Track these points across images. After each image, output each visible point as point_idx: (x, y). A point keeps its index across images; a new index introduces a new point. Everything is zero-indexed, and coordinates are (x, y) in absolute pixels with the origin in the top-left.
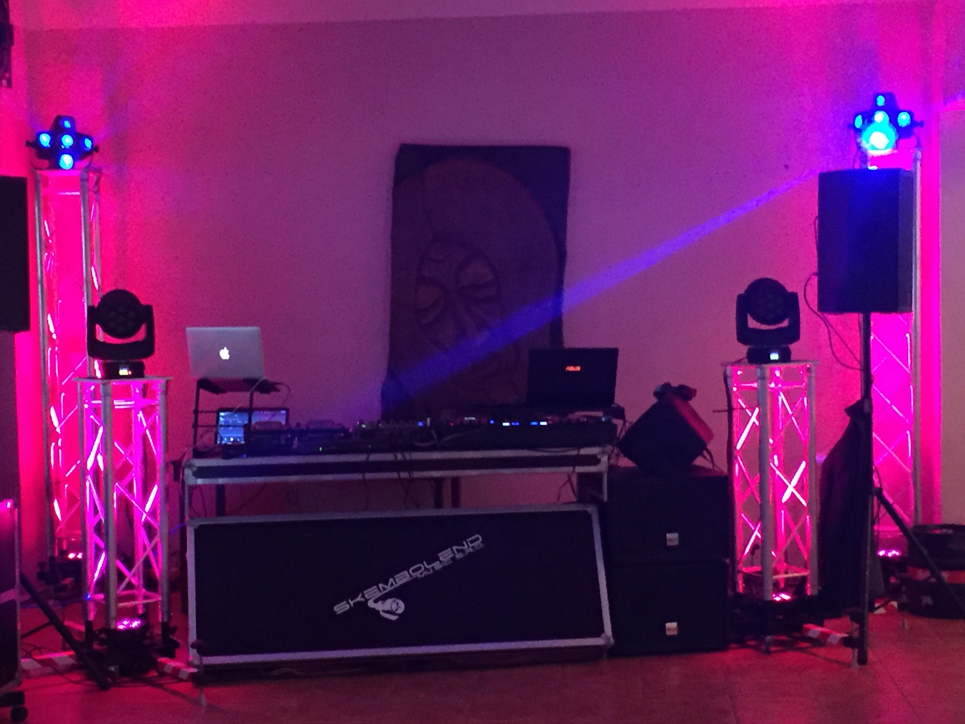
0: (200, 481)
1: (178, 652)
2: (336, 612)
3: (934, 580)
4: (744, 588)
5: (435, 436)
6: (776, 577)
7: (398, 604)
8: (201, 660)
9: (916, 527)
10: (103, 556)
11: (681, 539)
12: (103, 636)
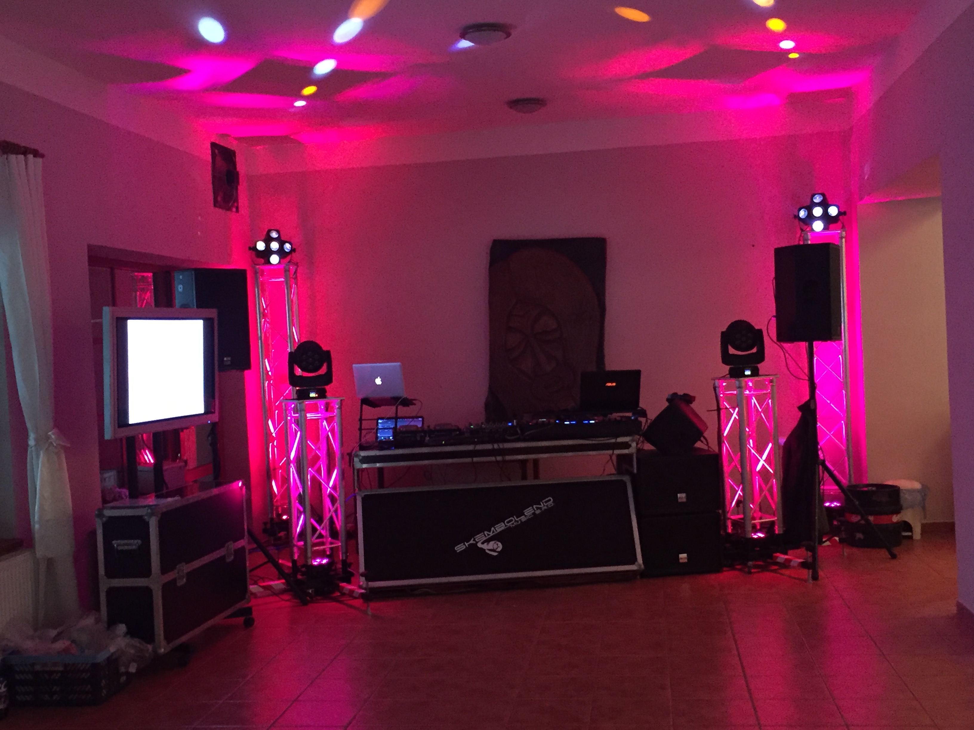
0: (365, 466)
1: (353, 579)
2: (456, 551)
3: (863, 522)
4: (732, 529)
5: (519, 431)
6: (753, 522)
7: (497, 544)
8: (367, 584)
9: (849, 486)
10: (302, 516)
11: (687, 497)
12: (304, 569)
